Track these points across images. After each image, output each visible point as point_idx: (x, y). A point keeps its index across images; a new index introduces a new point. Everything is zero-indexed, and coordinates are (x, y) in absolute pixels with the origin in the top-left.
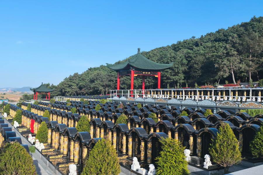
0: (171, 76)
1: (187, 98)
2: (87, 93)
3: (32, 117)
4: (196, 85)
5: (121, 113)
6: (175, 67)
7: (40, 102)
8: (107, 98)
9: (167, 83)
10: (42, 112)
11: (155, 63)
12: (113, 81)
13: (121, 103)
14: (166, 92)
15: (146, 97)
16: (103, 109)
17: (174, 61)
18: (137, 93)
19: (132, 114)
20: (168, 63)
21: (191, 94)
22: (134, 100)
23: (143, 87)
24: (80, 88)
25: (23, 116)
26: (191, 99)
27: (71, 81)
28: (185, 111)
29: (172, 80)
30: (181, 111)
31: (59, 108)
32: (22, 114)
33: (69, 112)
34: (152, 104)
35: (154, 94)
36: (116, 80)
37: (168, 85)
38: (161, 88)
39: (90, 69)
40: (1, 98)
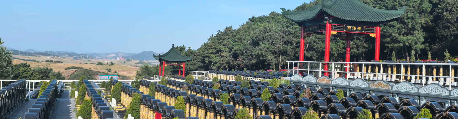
0: (400, 35)
1: (430, 81)
2: (246, 66)
3: (158, 108)
4: (447, 54)
5: (308, 107)
6: (408, 18)
7: (170, 80)
8: (282, 78)
9: (392, 49)
10: (173, 100)
11: (371, 7)
12: (291, 43)
13: (306, 87)
14: (390, 69)
15: (352, 77)
16: (275, 98)
17: (406, 5)
18: (335, 68)
19: (327, 110)
20: (394, 8)
21: (438, 74)
22: (329, 83)
23: (348, 56)
24: (235, 56)
25: (142, 106)
26: (438, 85)
27: (220, 43)
28: (427, 107)
29: (401, 45)
30: (419, 109)
31: (201, 92)
32: (141, 103)
33: (217, 100)
34: (362, 92)
35: (367, 71)
36: (298, 43)
37: (394, 53)
38: (380, 60)
39: (253, 20)
40: (106, 72)
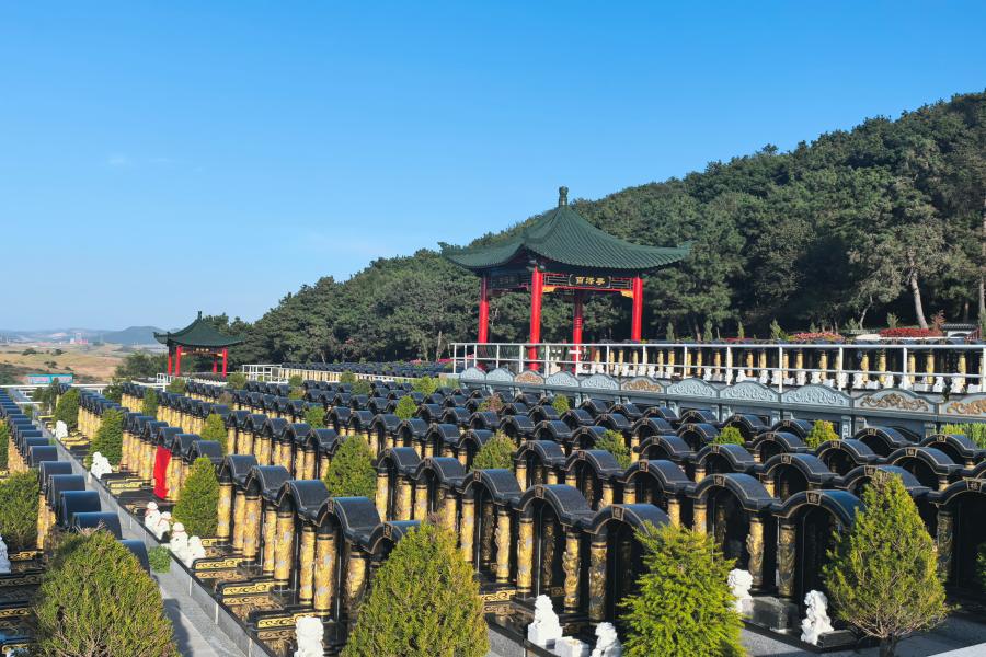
0: (682, 293)
1: (742, 376)
2: (365, 354)
3: (162, 439)
4: (776, 328)
5: (494, 430)
6: (698, 262)
7: (192, 383)
8: (441, 375)
9: (667, 319)
10: (198, 422)
11: (624, 242)
12: (462, 309)
13: (491, 391)
14: (661, 355)
15: (587, 372)
16: (425, 415)
17: (694, 239)
18: (552, 354)
19: (533, 433)
20: (670, 244)
21: (756, 364)
22: (540, 382)
23: (578, 332)
24: (342, 335)
25: (126, 436)
26: (757, 383)
27: (308, 309)
28: (735, 424)
29: (685, 311)
30: (718, 427)
31: (261, 405)
32: (124, 429)
33: (298, 421)
34: (607, 399)
35: (616, 360)
36: (476, 308)
37: (670, 327)
38: (642, 338)
39: (379, 264)
40: (46, 368)
